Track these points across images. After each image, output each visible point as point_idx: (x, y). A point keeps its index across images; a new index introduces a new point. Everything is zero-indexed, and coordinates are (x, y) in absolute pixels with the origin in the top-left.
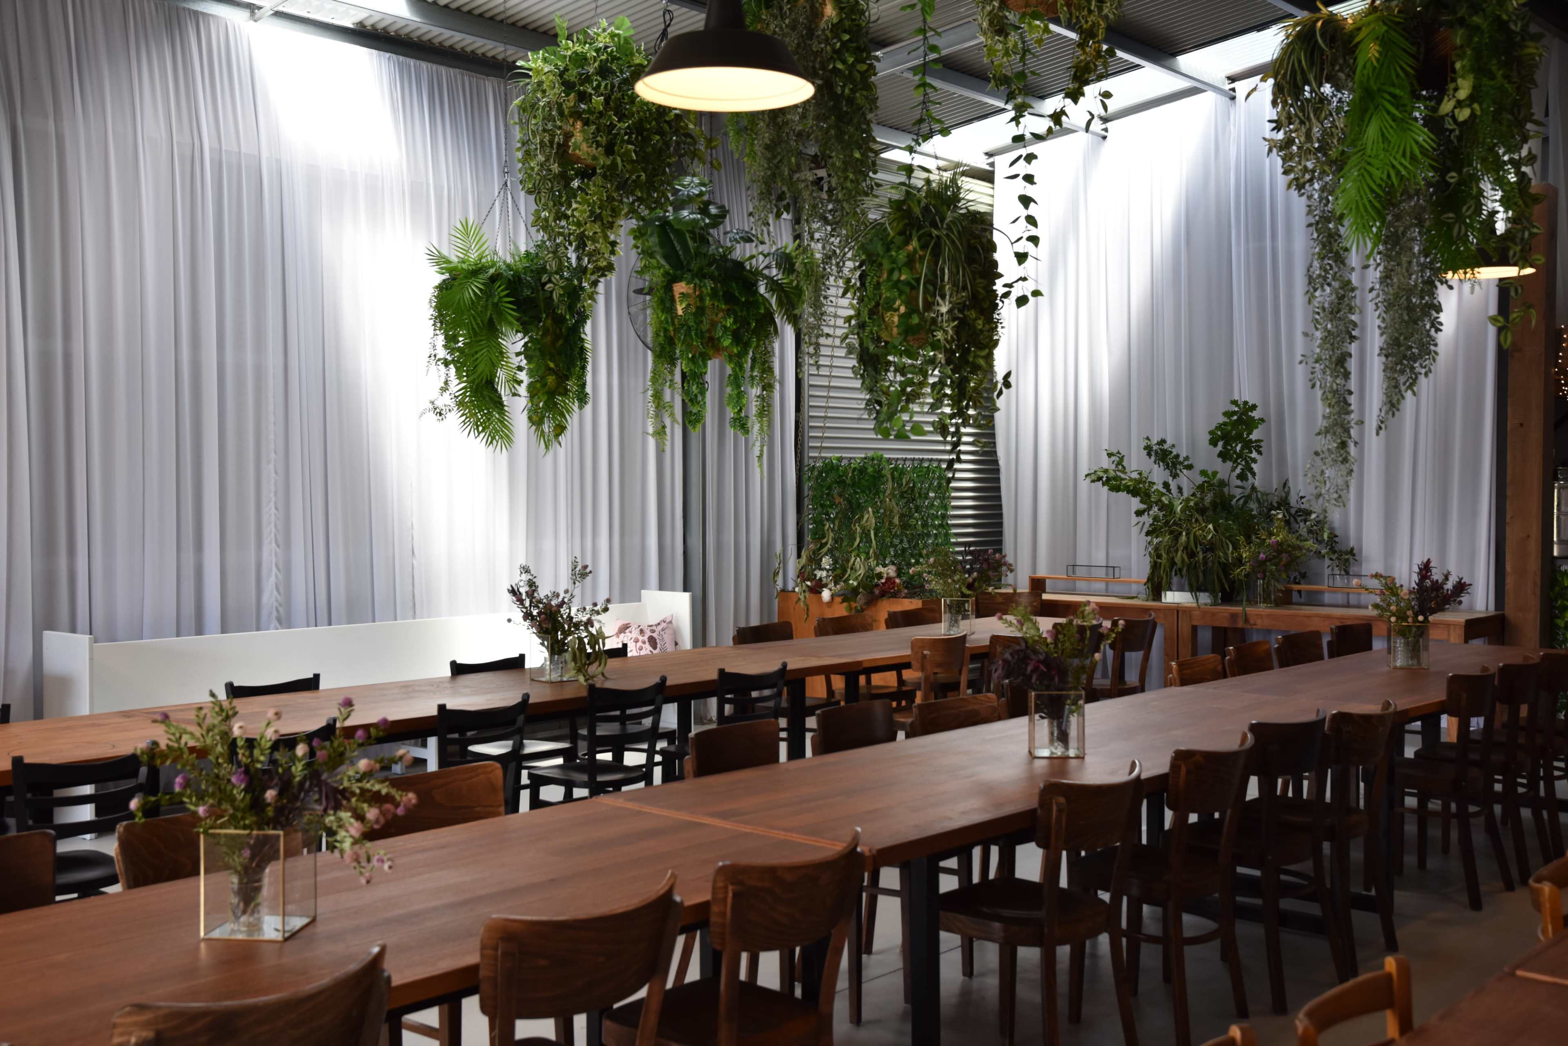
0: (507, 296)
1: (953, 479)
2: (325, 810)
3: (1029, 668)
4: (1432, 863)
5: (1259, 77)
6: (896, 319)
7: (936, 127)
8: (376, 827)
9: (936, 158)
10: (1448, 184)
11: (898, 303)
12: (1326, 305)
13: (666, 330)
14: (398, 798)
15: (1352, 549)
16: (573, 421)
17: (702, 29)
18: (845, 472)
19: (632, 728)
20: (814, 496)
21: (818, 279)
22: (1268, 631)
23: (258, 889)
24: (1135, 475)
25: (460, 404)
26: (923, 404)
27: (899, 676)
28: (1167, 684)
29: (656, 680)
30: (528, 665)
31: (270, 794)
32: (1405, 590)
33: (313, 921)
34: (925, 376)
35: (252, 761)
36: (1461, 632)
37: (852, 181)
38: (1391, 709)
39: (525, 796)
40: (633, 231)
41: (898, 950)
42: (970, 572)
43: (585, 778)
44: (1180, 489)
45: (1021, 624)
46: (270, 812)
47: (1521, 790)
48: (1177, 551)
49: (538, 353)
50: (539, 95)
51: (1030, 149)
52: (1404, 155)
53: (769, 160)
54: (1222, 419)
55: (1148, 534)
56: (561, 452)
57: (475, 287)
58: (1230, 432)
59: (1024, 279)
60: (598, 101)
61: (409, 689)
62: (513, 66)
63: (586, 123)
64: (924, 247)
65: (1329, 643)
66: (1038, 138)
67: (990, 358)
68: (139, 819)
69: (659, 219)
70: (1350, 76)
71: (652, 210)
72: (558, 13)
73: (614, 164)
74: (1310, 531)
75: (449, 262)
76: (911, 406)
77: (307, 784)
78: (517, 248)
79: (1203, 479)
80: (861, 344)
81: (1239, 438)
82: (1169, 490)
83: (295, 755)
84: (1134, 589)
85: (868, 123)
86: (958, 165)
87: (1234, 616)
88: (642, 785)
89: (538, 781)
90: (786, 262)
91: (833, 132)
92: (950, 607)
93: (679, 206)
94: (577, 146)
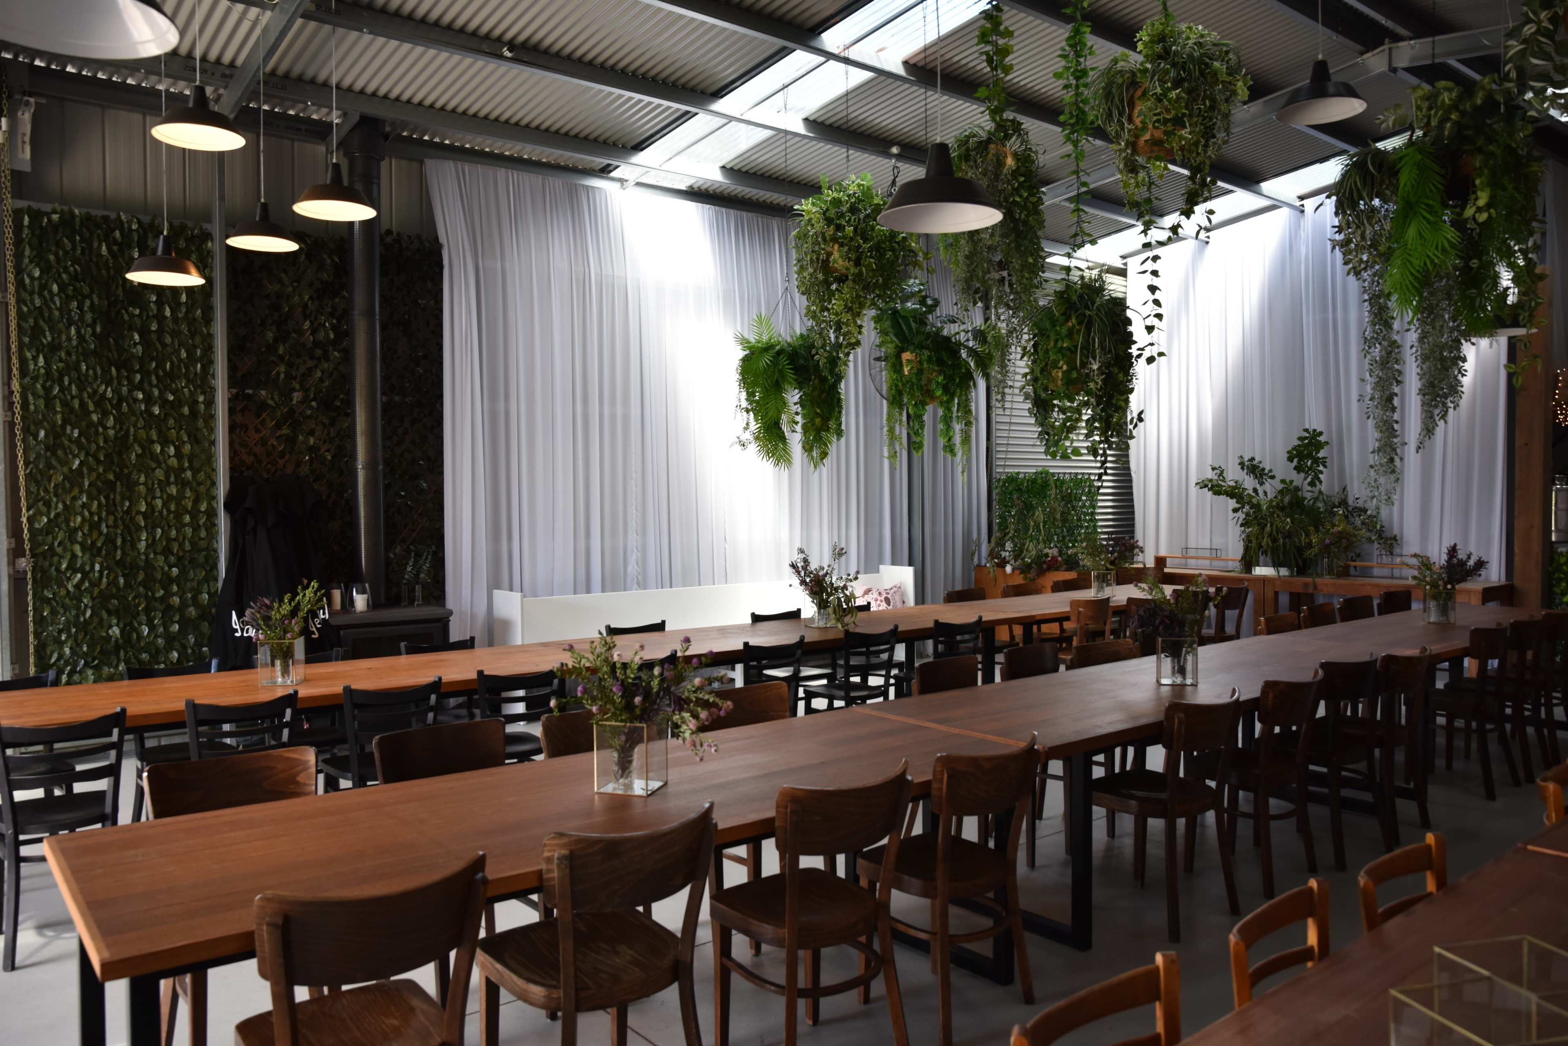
0: (788, 364)
1: (1102, 487)
2: (673, 711)
3: (1157, 622)
4: (1457, 765)
5: (1325, 195)
6: (1060, 374)
7: (1086, 238)
8: (706, 723)
9: (1087, 261)
10: (1471, 269)
11: (1061, 363)
12: (1378, 359)
13: (896, 386)
14: (720, 704)
15: (1395, 536)
16: (833, 449)
17: (923, 177)
18: (1022, 483)
19: (874, 660)
20: (1000, 500)
21: (1003, 347)
22: (1331, 596)
23: (630, 762)
24: (1232, 484)
25: (757, 438)
26: (1079, 434)
27: (1061, 626)
28: (1256, 633)
29: (891, 627)
30: (803, 616)
31: (637, 700)
32: (1437, 565)
33: (666, 784)
34: (1080, 414)
35: (626, 677)
36: (1480, 597)
37: (1027, 279)
38: (1428, 653)
39: (801, 705)
40: (874, 318)
41: (1061, 818)
42: (1112, 553)
43: (842, 693)
44: (1265, 493)
45: (1151, 589)
46: (638, 712)
47: (1527, 713)
48: (1263, 538)
49: (809, 403)
50: (809, 228)
51: (1156, 252)
52: (1437, 248)
53: (968, 266)
54: (1297, 443)
55: (1242, 525)
56: (824, 470)
57: (767, 359)
58: (1303, 451)
59: (1152, 344)
60: (849, 230)
61: (724, 631)
62: (791, 209)
63: (842, 245)
64: (1080, 323)
65: (1378, 605)
66: (1161, 244)
67: (1127, 401)
68: (556, 713)
69: (891, 309)
70: (1395, 192)
71: (887, 303)
72: (822, 172)
73: (861, 273)
74: (1363, 523)
75: (749, 342)
76: (1070, 435)
77: (662, 693)
78: (795, 332)
79: (1283, 486)
80: (1035, 392)
81: (1310, 456)
82: (1257, 494)
83: (653, 674)
84: (1231, 565)
85: (1038, 238)
86: (1103, 265)
87: (1306, 585)
88: (881, 699)
89: (810, 695)
90: (980, 335)
91: (1013, 245)
92: (1098, 577)
93: (906, 298)
94: (835, 261)
